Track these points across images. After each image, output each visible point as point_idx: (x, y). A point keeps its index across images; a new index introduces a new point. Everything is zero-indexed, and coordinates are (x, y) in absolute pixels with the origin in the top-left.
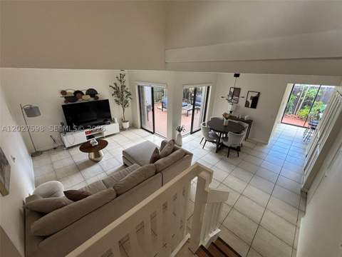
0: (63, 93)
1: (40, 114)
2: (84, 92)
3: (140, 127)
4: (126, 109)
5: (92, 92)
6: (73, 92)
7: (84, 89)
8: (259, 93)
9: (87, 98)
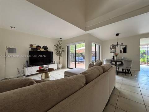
0: (31, 45)
1: (16, 53)
2: (42, 47)
3: (67, 67)
4: (61, 57)
5: (45, 48)
6: (36, 46)
7: (42, 46)
8: (126, 46)
9: (43, 50)
